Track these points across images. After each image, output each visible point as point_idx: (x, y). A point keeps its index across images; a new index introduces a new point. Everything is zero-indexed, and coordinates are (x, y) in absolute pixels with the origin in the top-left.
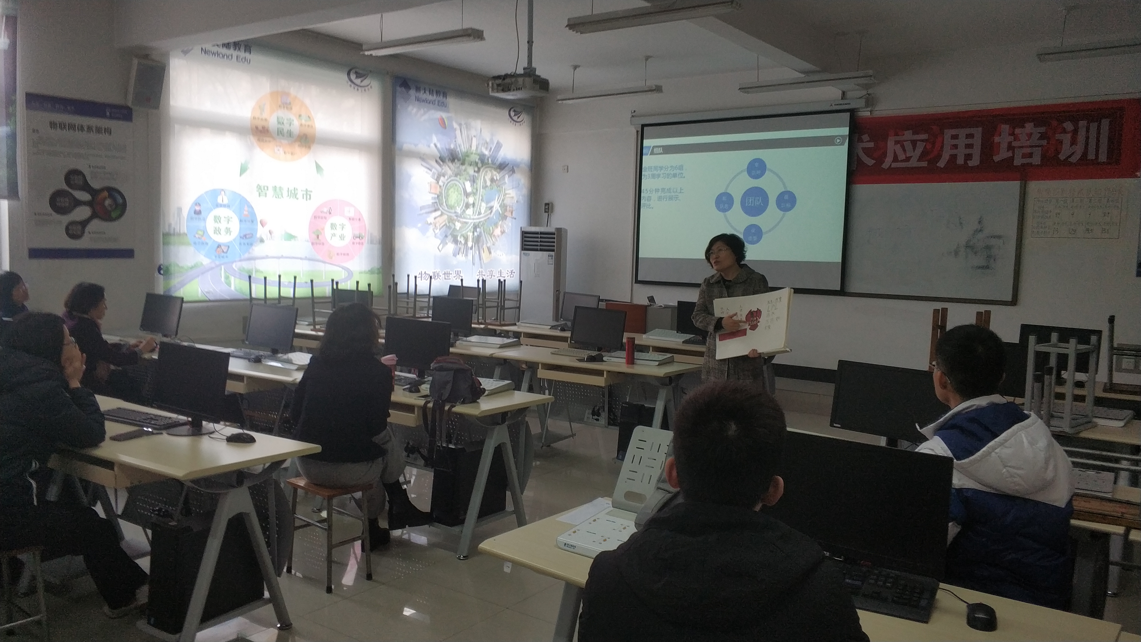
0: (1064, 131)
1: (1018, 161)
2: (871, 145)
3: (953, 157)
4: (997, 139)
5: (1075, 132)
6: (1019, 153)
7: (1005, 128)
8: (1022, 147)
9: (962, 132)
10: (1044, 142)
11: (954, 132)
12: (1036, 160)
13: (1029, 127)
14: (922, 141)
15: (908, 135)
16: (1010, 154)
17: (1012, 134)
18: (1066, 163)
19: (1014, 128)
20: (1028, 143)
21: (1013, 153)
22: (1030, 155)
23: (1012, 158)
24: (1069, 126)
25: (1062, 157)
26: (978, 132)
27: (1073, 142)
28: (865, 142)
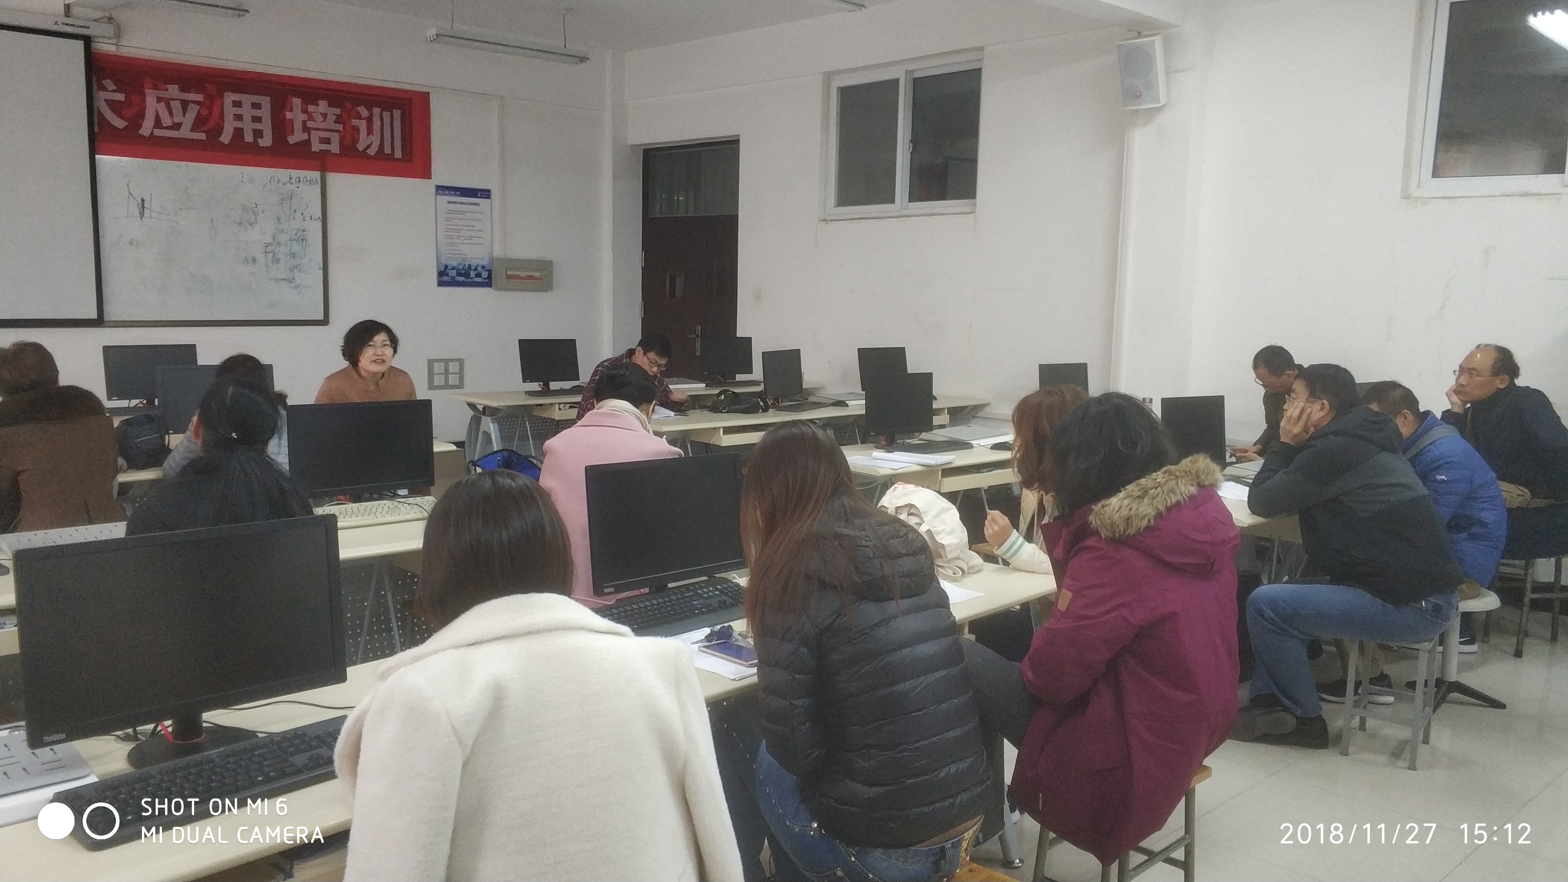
0: (359, 117)
1: (316, 147)
2: (120, 97)
3: (238, 133)
4: (289, 116)
5: (369, 120)
6: (315, 137)
7: (297, 102)
8: (318, 129)
9: (247, 99)
10: (340, 127)
11: (236, 97)
12: (335, 148)
13: (323, 105)
14: (194, 102)
15: (173, 90)
16: (305, 136)
17: (305, 111)
18: (364, 155)
19: (307, 104)
20: (322, 126)
21: (309, 136)
22: (327, 141)
23: (308, 143)
24: (363, 111)
25: (361, 147)
26: (266, 101)
27: (370, 131)
28: (111, 91)
